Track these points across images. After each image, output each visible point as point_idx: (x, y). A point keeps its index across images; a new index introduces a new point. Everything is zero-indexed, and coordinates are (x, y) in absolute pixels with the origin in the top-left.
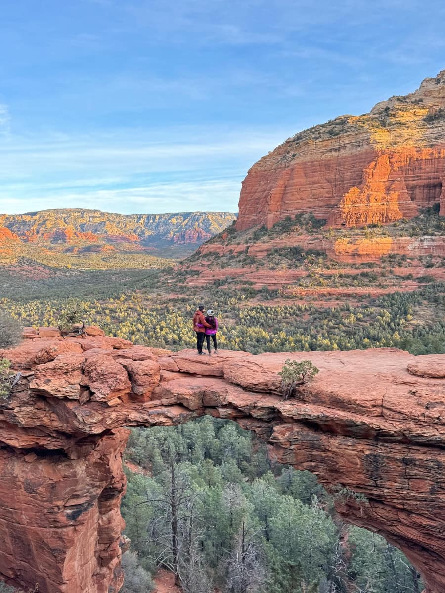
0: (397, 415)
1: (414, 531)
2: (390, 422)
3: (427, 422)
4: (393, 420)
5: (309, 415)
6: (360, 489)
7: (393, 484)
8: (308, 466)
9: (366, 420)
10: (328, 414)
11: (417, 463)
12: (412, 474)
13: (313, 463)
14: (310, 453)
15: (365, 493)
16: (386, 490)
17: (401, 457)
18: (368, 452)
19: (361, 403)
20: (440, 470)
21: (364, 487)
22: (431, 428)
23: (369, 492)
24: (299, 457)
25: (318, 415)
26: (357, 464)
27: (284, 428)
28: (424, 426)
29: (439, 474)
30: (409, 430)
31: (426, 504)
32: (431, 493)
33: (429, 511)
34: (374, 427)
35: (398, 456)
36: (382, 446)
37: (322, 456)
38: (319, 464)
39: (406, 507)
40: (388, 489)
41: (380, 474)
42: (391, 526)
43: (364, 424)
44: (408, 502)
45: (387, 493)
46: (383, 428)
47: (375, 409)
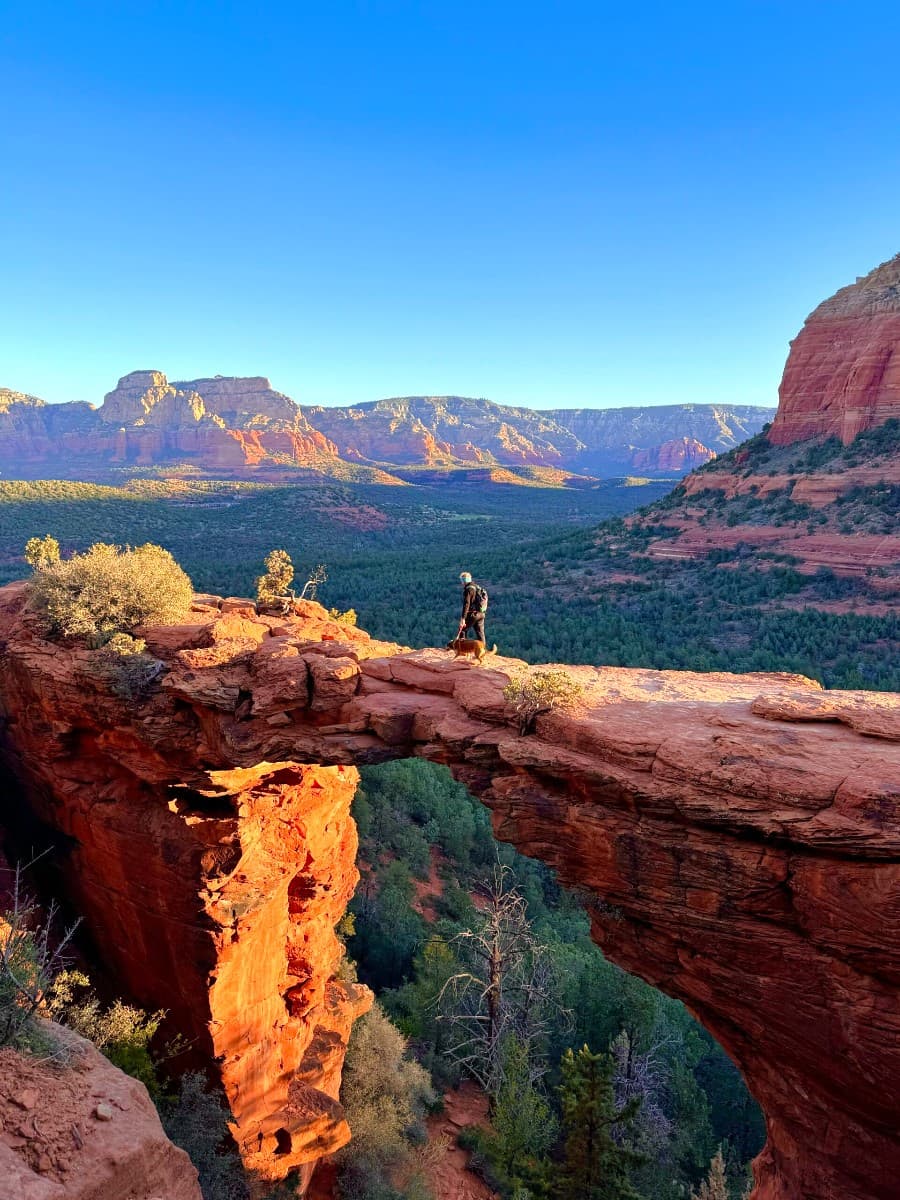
0: (670, 771)
1: (702, 986)
2: (658, 782)
3: (711, 788)
4: (662, 780)
5: (536, 760)
6: (616, 900)
7: (661, 893)
8: (537, 849)
9: (619, 774)
10: (562, 760)
11: (694, 857)
12: (687, 878)
13: (544, 845)
14: (539, 826)
15: (624, 907)
16: (652, 905)
17: (670, 845)
18: (623, 832)
19: (618, 746)
20: (731, 875)
21: (620, 895)
22: (718, 798)
23: (629, 905)
24: (524, 833)
25: (549, 762)
26: (607, 852)
27: (506, 781)
28: (706, 794)
29: (729, 882)
30: (682, 797)
31: (713, 936)
32: (720, 917)
33: (718, 950)
34: (629, 787)
35: (665, 843)
36: (645, 823)
37: (556, 833)
38: (554, 846)
39: (685, 939)
40: (656, 902)
41: (641, 874)
42: (669, 973)
43: (613, 781)
44: (687, 929)
45: (654, 909)
46: (641, 789)
47: (642, 759)
